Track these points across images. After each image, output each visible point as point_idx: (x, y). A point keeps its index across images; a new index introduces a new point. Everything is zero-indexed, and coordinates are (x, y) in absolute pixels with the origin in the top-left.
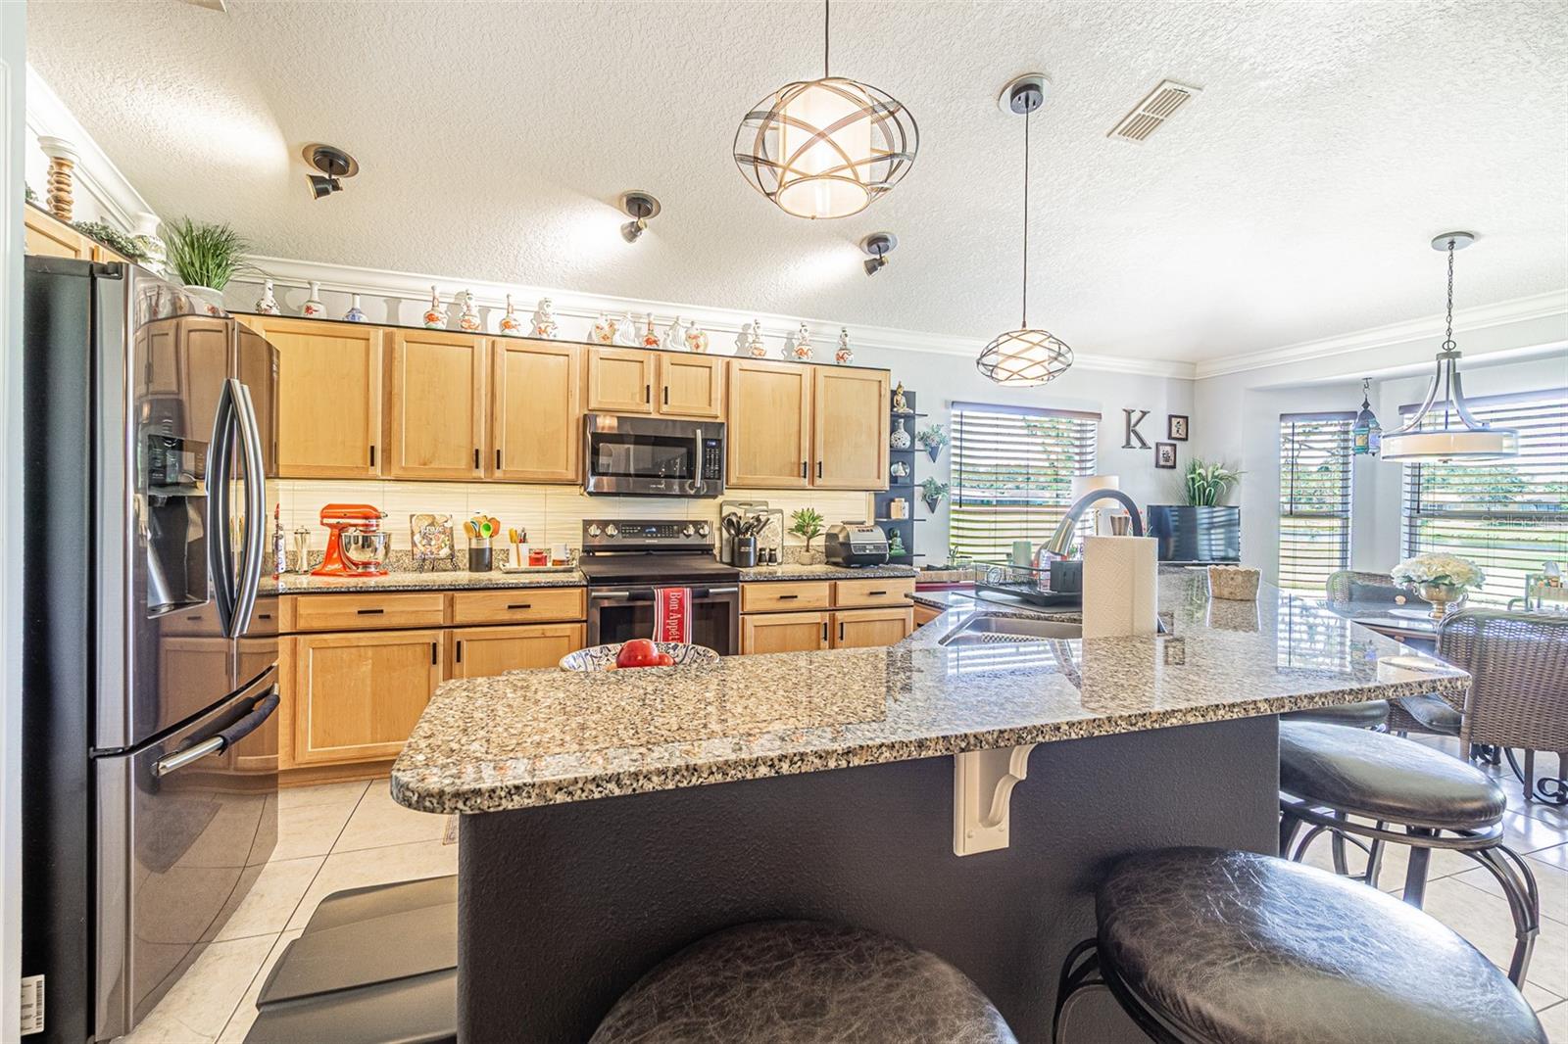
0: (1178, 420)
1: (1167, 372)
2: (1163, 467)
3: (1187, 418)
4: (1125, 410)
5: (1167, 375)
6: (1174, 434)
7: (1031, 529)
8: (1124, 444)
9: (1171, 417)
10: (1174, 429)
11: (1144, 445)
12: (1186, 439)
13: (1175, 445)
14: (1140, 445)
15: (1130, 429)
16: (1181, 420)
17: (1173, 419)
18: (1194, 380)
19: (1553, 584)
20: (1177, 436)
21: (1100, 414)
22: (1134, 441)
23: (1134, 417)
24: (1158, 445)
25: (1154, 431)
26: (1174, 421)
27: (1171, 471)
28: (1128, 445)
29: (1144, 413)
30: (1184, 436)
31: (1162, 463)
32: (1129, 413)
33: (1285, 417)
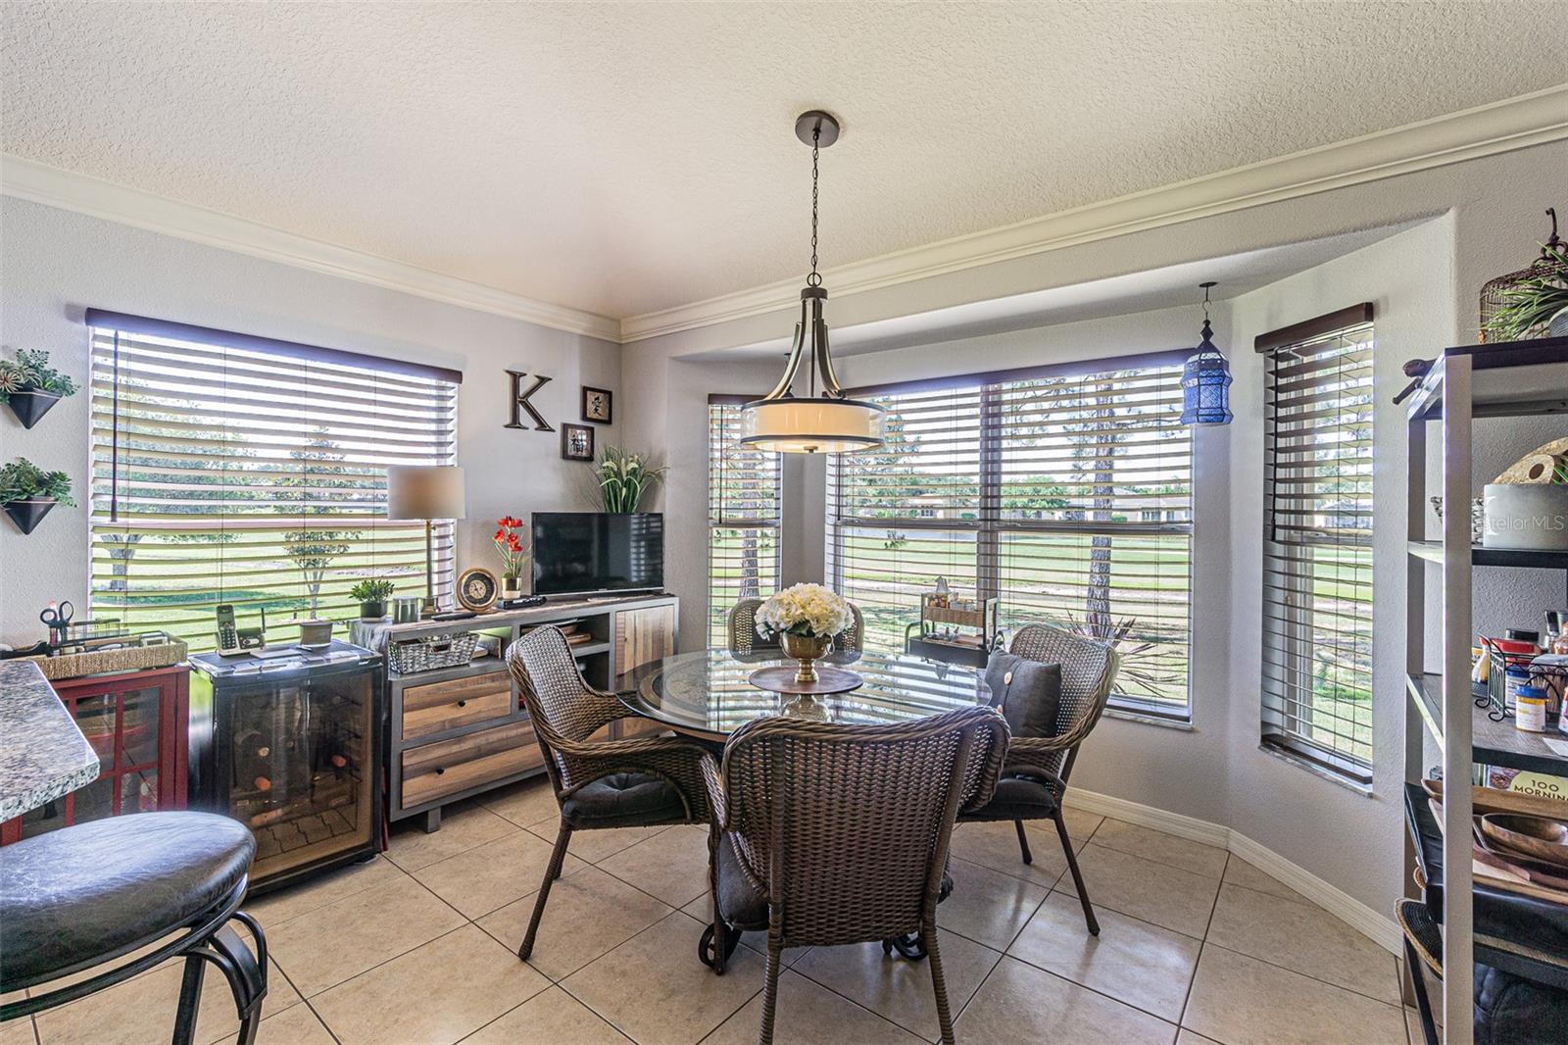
0: (597, 394)
1: (579, 326)
2: (574, 458)
3: (609, 394)
4: (508, 372)
5: (580, 332)
6: (591, 414)
7: (378, 553)
8: (508, 421)
9: (585, 390)
10: (590, 407)
11: (542, 426)
12: (608, 422)
13: (592, 429)
14: (536, 425)
15: (519, 401)
16: (601, 396)
17: (588, 393)
18: (621, 344)
19: (942, 604)
20: (596, 416)
21: (460, 373)
22: (525, 417)
23: (525, 385)
24: (565, 427)
25: (561, 405)
26: (591, 397)
27: (586, 466)
28: (515, 423)
29: (543, 380)
30: (606, 418)
31: (571, 452)
32: (516, 377)
33: (713, 398)
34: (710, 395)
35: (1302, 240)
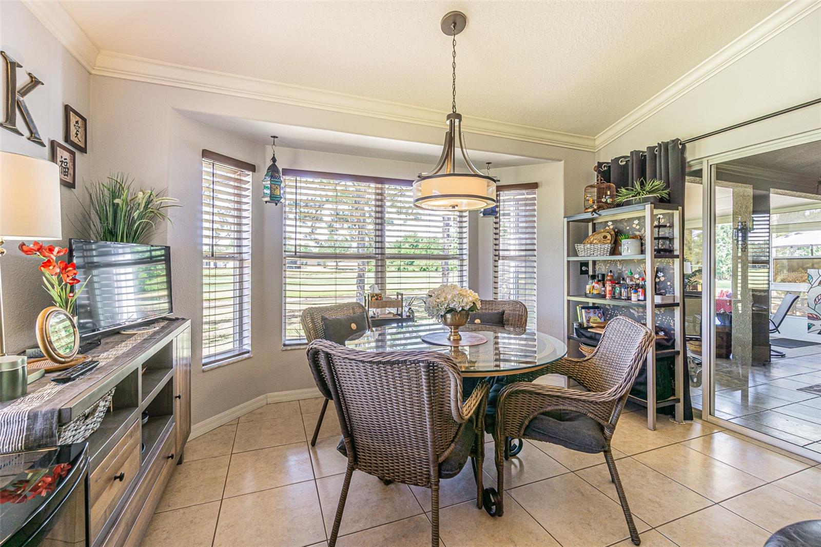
0: (76, 118)
3: (85, 120)
6: (72, 138)
9: (67, 110)
10: (72, 130)
12: (85, 150)
13: (73, 154)
16: (79, 120)
17: (70, 113)
20: (75, 141)
22: (19, 121)
24: (53, 144)
26: (72, 119)
30: (84, 146)
33: (206, 153)
34: (203, 150)
35: (537, 158)
